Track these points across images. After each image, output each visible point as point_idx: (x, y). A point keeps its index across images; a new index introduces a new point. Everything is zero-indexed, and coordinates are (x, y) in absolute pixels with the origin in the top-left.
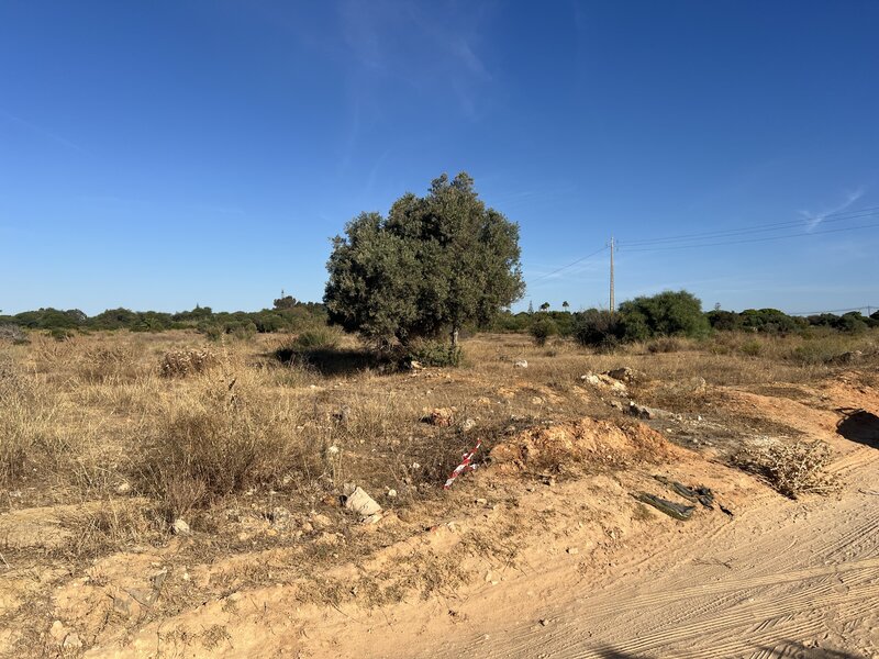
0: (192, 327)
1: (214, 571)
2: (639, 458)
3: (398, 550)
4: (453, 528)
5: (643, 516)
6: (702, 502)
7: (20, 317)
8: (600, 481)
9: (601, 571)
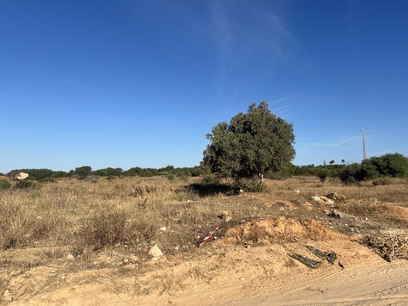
0: (165, 174)
1: (75, 276)
2: (306, 237)
3: (157, 273)
4: (188, 265)
5: (290, 264)
6: (328, 260)
7: (98, 171)
8: (274, 247)
9: (253, 289)
